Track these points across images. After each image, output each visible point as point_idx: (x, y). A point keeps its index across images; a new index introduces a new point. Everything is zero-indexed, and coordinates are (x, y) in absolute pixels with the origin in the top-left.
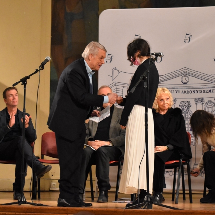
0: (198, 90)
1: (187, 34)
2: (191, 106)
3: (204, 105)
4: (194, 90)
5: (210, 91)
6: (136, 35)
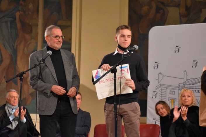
6: (177, 46)
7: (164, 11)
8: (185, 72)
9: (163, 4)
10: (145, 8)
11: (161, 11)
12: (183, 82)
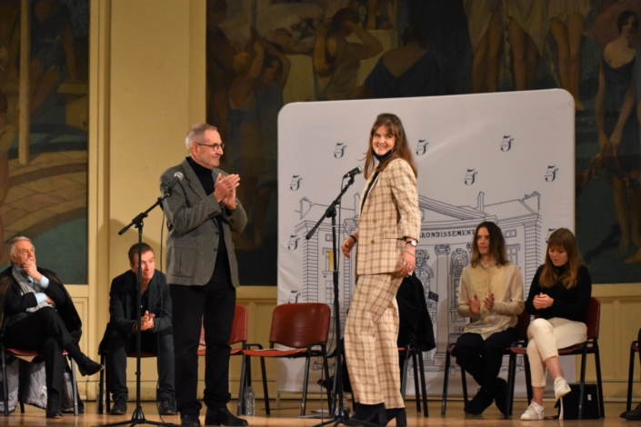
0: (440, 231)
1: (420, 141)
2: (428, 258)
3: (450, 256)
4: (433, 231)
5: (459, 233)
6: (338, 144)
7: (281, 64)
8: (357, 197)
9: (279, 47)
10: (241, 57)
11: (276, 64)
12: (353, 216)
